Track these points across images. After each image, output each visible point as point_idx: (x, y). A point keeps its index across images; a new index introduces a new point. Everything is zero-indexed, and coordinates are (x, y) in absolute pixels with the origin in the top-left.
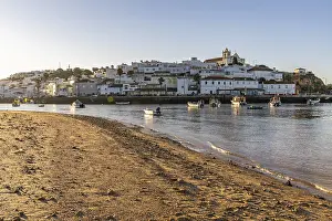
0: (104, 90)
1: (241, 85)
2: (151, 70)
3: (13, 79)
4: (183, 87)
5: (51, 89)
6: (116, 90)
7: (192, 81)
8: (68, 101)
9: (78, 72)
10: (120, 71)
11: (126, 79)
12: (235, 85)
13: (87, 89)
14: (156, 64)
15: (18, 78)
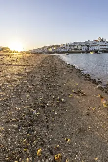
0: (63, 50)
1: (102, 47)
2: (75, 44)
3: (42, 48)
4: (84, 48)
5: (50, 50)
6: (66, 50)
7: (87, 47)
8: (54, 53)
9: (57, 46)
10: (67, 45)
11: (68, 47)
12: (100, 47)
13: (58, 50)
14: (77, 43)
15: (43, 48)
